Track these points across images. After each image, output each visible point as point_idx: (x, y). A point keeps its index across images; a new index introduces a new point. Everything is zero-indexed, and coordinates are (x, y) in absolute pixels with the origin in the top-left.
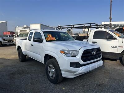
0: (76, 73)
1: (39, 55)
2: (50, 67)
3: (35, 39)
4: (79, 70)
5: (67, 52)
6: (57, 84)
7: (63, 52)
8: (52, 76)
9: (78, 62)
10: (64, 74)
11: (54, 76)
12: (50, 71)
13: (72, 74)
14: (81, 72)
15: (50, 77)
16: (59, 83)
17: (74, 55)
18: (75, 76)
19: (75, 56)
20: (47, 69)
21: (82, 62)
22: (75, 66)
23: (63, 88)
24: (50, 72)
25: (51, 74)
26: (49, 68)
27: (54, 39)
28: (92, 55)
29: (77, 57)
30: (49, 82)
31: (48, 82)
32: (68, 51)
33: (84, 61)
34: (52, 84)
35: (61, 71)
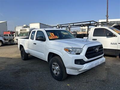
0: (80, 70)
1: (43, 54)
2: (54, 65)
3: (39, 38)
4: (83, 66)
5: (71, 50)
6: (62, 81)
7: (67, 50)
8: (56, 74)
9: (82, 59)
10: (69, 71)
11: (58, 73)
12: (54, 68)
13: (76, 70)
14: (85, 69)
15: (54, 74)
16: (64, 80)
17: (78, 53)
18: (79, 72)
20: (51, 66)
21: (86, 59)
22: (79, 63)
23: (68, 85)
24: (54, 70)
25: (55, 72)
26: (53, 65)
27: (57, 37)
28: (95, 52)
29: (81, 54)
31: (53, 79)
32: (72, 48)
33: (88, 59)
34: (56, 81)
35: (65, 68)
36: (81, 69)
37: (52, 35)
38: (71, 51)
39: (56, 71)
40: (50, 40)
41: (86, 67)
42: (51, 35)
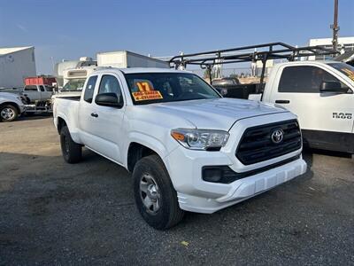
0: (220, 200)
1: (116, 146)
2: (144, 180)
4: (231, 188)
5: (192, 136)
6: (168, 229)
7: (180, 136)
8: (152, 208)
9: (227, 166)
10: (185, 202)
11: (157, 206)
12: (145, 191)
13: (210, 200)
14: (236, 196)
15: (146, 208)
16: (173, 227)
17: (213, 145)
19: (217, 149)
20: (137, 186)
21: (239, 167)
22: (217, 178)
23: (184, 243)
24: (144, 195)
25: (147, 202)
26: (142, 183)
27: (159, 95)
28: (272, 144)
29: (222, 149)
30: (143, 225)
31: (142, 223)
33: (245, 164)
34: (151, 230)
35: (175, 192)
36: (223, 195)
37: (144, 87)
38: (191, 139)
39: (151, 198)
40: (135, 103)
41: (237, 190)
42: (141, 89)
